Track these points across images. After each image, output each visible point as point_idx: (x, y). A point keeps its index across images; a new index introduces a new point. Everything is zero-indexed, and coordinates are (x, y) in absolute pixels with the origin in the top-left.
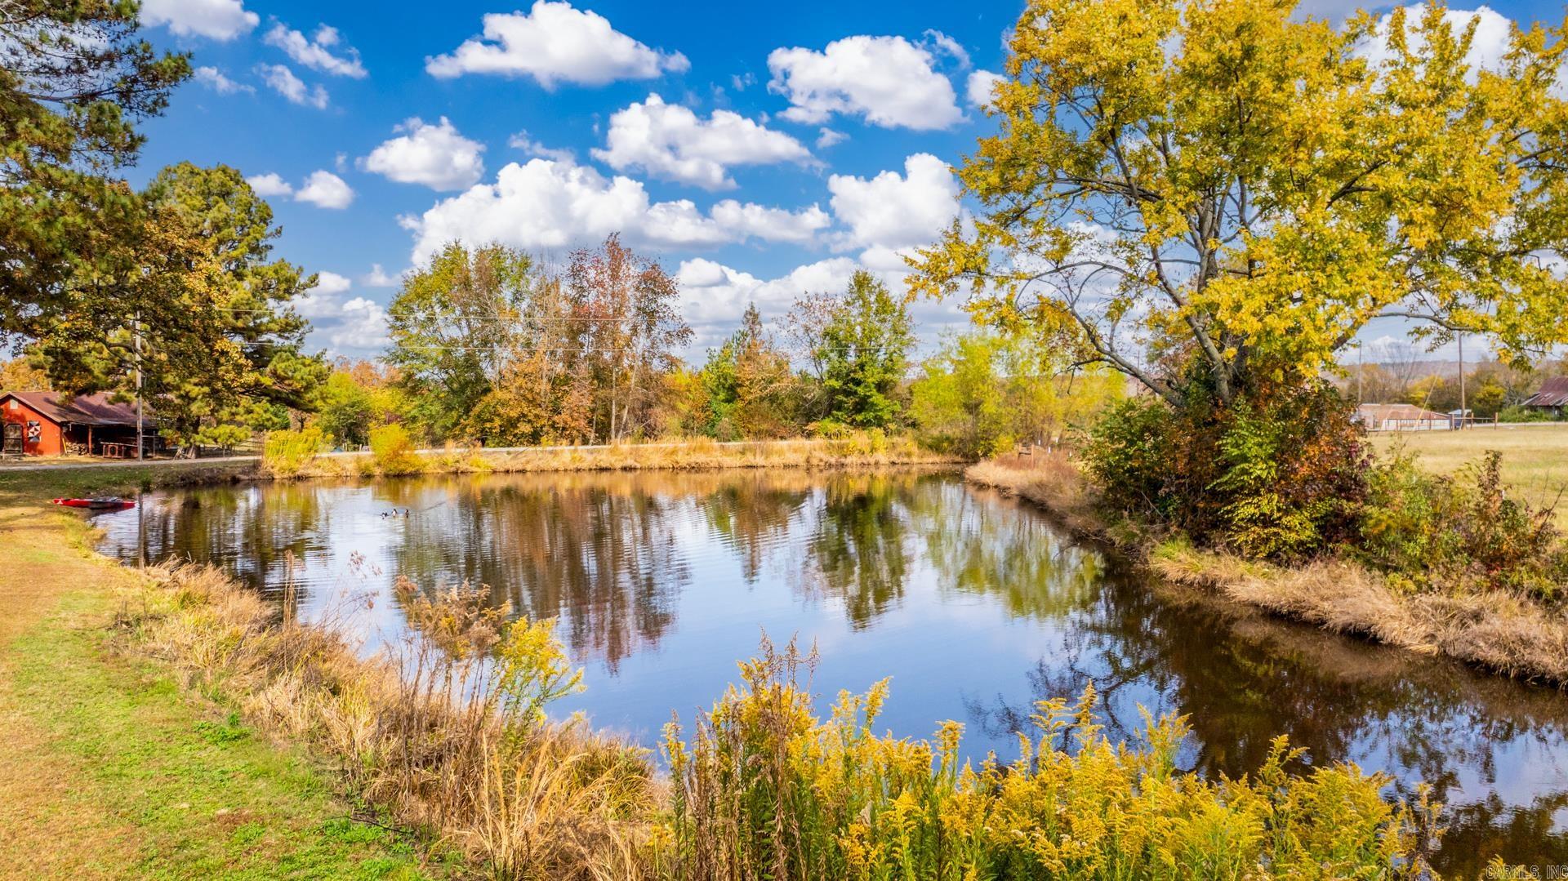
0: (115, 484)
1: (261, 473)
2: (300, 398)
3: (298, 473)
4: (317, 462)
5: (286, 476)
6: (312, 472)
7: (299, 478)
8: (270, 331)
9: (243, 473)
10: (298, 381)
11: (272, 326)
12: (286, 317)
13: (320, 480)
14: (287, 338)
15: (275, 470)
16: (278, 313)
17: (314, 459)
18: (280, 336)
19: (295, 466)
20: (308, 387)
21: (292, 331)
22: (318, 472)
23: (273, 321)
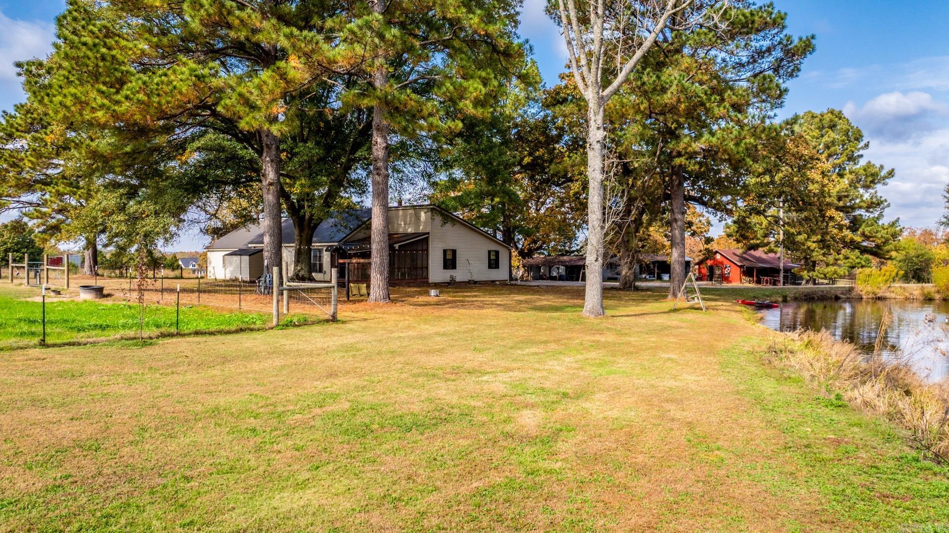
0: (768, 296)
1: (854, 294)
2: (880, 249)
3: (879, 295)
4: (892, 289)
5: (870, 296)
6: (888, 295)
7: (880, 299)
8: (860, 207)
9: (842, 294)
10: (879, 239)
11: (862, 204)
12: (871, 198)
13: (893, 300)
14: (872, 212)
15: (863, 293)
16: (867, 196)
17: (889, 287)
18: (867, 211)
19: (877, 291)
20: (886, 242)
21: (875, 207)
22: (893, 295)
23: (862, 201)
